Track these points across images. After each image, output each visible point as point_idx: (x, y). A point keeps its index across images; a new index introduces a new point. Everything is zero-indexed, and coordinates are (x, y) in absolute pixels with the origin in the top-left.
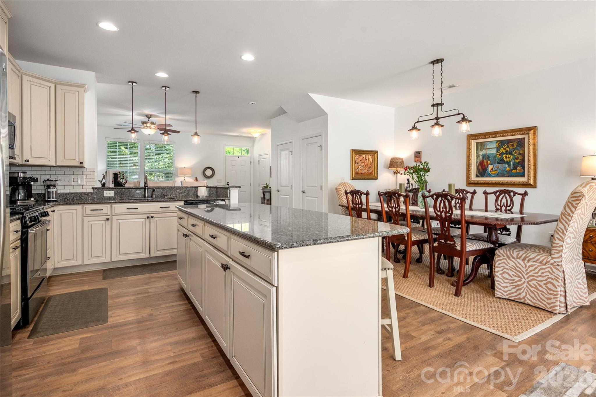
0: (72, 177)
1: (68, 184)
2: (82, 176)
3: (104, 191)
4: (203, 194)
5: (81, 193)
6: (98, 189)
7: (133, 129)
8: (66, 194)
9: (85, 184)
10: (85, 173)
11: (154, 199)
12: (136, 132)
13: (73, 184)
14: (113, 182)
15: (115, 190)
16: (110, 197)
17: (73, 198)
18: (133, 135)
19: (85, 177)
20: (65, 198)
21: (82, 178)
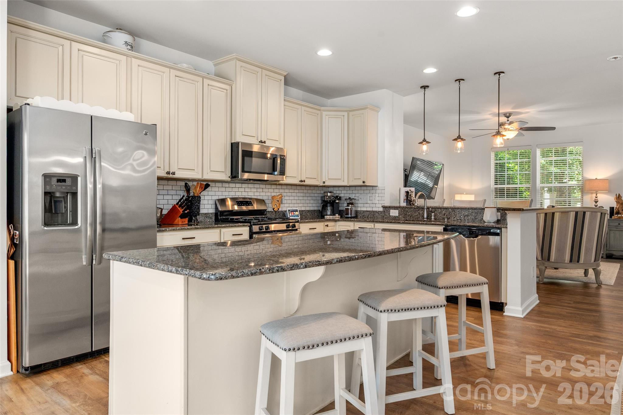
0: (369, 196)
1: (366, 202)
2: (375, 194)
3: (391, 210)
4: (488, 219)
5: (374, 212)
6: (386, 208)
7: (424, 140)
8: (364, 211)
9: (377, 202)
10: (378, 191)
11: (433, 221)
12: (428, 142)
13: (369, 202)
14: (405, 201)
15: (399, 209)
16: (395, 216)
17: (368, 216)
18: (425, 147)
19: (377, 195)
20: (363, 216)
21: (375, 196)
